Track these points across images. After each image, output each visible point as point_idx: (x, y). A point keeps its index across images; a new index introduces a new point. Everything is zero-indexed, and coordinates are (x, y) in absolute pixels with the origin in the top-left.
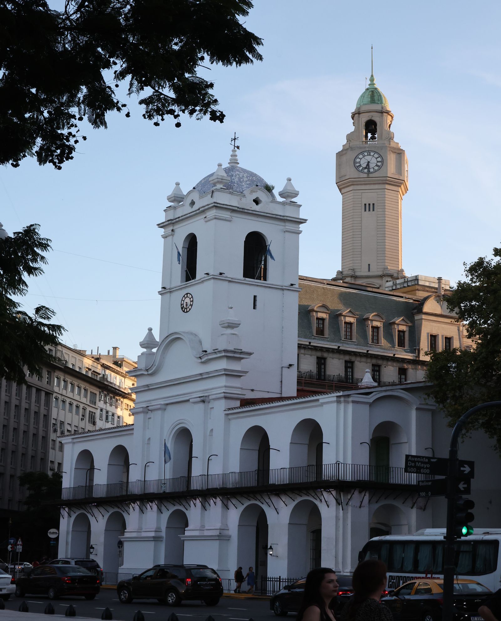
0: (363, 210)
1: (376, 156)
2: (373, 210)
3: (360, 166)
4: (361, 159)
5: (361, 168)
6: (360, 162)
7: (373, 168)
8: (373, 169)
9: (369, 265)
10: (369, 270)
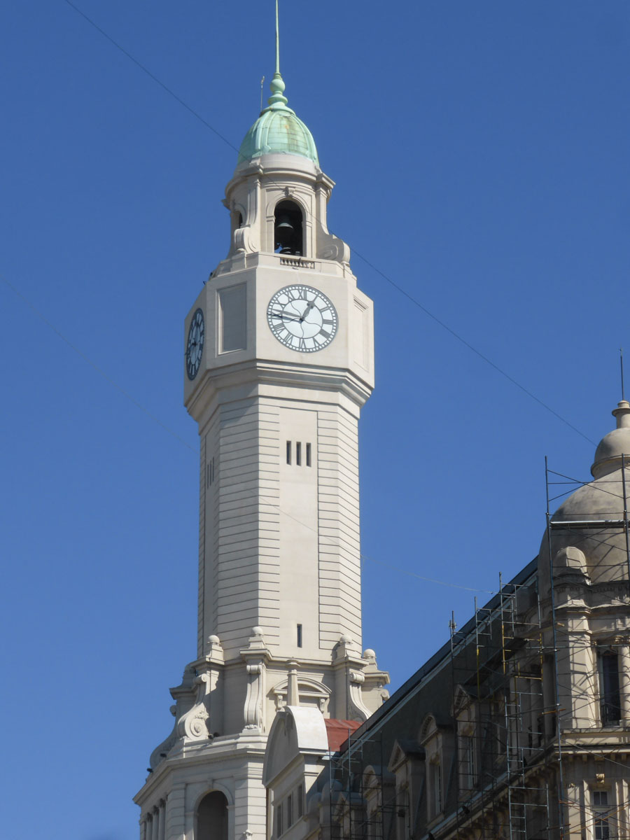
0: (286, 459)
1: (322, 303)
2: (309, 464)
3: (282, 326)
4: (283, 306)
6: (280, 316)
7: (313, 337)
8: (315, 341)
9: (299, 627)
10: (299, 645)
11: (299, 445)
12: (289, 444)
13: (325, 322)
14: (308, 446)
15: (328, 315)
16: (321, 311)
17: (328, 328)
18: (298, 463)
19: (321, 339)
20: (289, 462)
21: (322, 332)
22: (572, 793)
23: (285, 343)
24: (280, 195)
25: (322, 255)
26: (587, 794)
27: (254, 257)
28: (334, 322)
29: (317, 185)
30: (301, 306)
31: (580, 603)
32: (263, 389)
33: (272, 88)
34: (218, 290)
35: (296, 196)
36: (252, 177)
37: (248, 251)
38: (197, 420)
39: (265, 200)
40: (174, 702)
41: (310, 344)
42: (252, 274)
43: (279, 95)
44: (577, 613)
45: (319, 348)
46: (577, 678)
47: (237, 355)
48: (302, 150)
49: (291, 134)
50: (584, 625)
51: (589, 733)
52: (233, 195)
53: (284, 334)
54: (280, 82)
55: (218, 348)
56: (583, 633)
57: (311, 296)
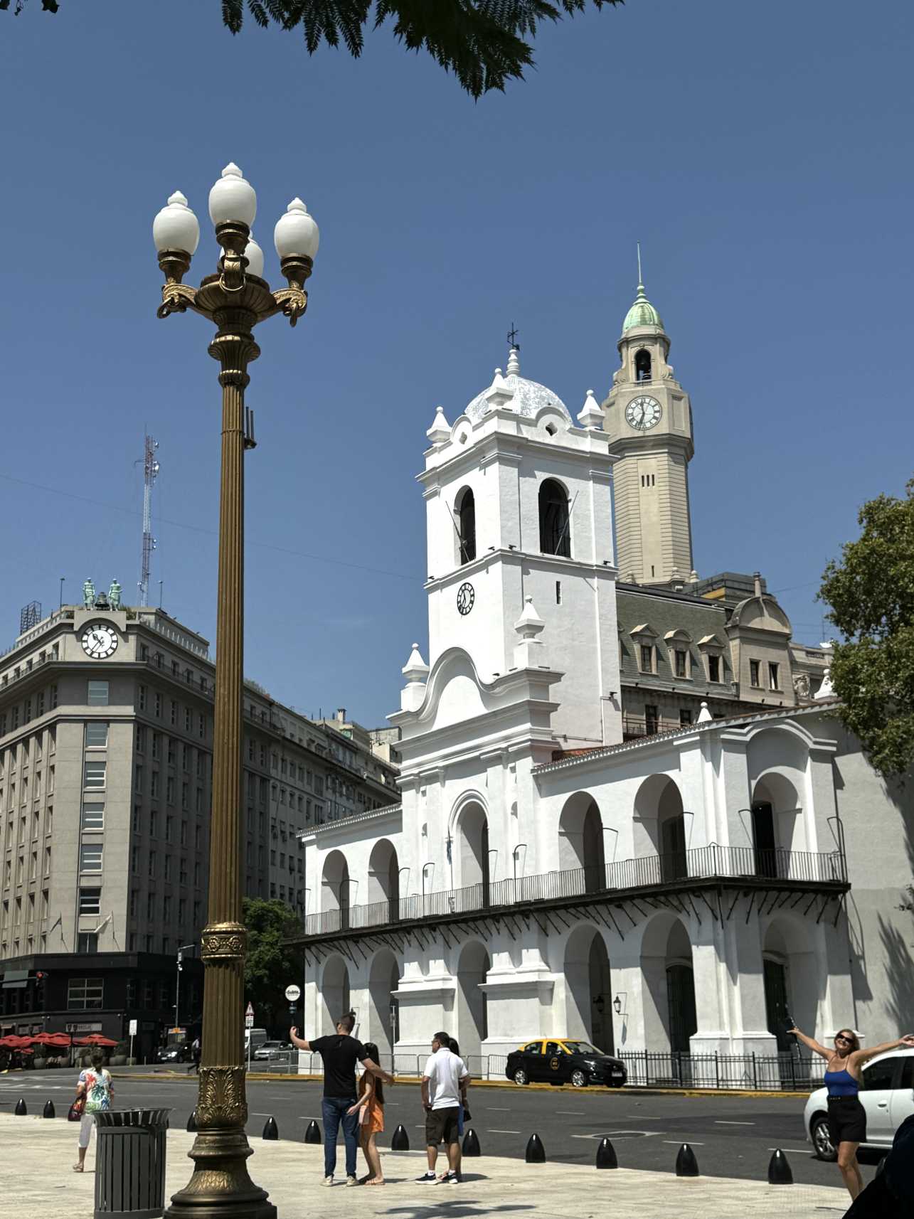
0: (641, 485)
1: (653, 403)
2: (653, 484)
3: (633, 419)
4: (633, 408)
5: (634, 423)
6: (632, 414)
7: (650, 421)
8: (651, 423)
9: (653, 567)
10: (653, 575)
11: (648, 476)
12: (643, 477)
13: (656, 412)
14: (653, 476)
15: (657, 408)
16: (653, 407)
17: (657, 415)
18: (648, 485)
19: (654, 421)
20: (644, 486)
21: (655, 418)
23: (635, 427)
24: (638, 349)
28: (660, 411)
33: (636, 292)
35: (646, 347)
39: (630, 353)
41: (648, 425)
43: (641, 295)
45: (653, 426)
48: (650, 322)
49: (644, 315)
54: (641, 287)
57: (647, 401)
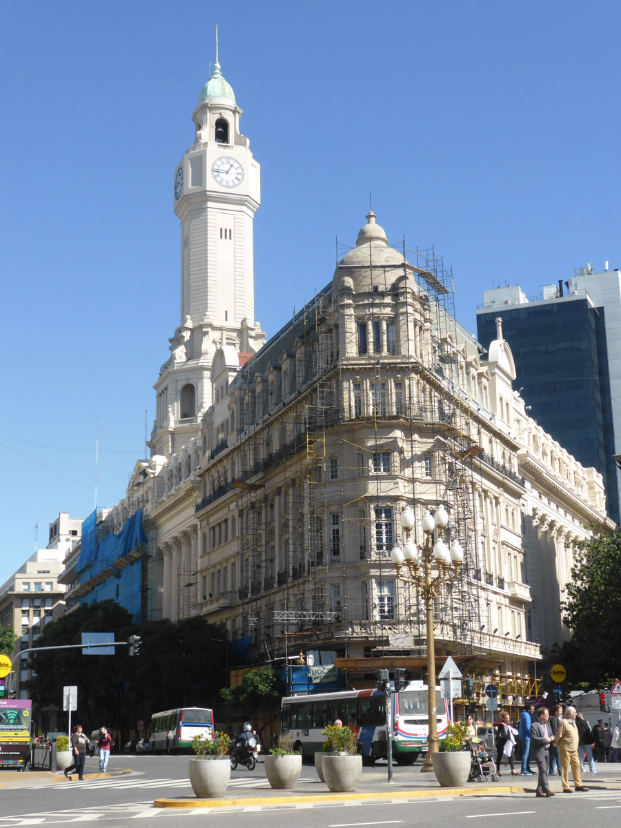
1: (236, 165)
2: (231, 238)
3: (218, 176)
4: (219, 166)
6: (218, 171)
7: (232, 181)
9: (226, 312)
10: (226, 320)
11: (226, 230)
12: (221, 230)
13: (238, 174)
14: (230, 230)
15: (239, 171)
16: (236, 169)
17: (239, 177)
18: (226, 238)
19: (236, 182)
20: (221, 238)
21: (237, 178)
22: (345, 385)
23: (219, 183)
24: (218, 116)
25: (236, 143)
26: (352, 385)
27: (206, 144)
28: (242, 174)
29: (234, 112)
30: (226, 167)
31: (350, 302)
32: (209, 204)
33: (214, 68)
34: (190, 159)
35: (225, 117)
36: (205, 108)
37: (203, 141)
38: (180, 218)
39: (211, 119)
40: (171, 345)
41: (231, 184)
42: (205, 152)
43: (218, 71)
44: (349, 306)
45: (235, 186)
46: (348, 335)
47: (198, 189)
48: (228, 96)
49: (223, 88)
50: (351, 311)
51: (353, 359)
52: (197, 116)
53: (219, 179)
54: (218, 65)
55: (189, 186)
56: (351, 315)
57: (231, 162)
